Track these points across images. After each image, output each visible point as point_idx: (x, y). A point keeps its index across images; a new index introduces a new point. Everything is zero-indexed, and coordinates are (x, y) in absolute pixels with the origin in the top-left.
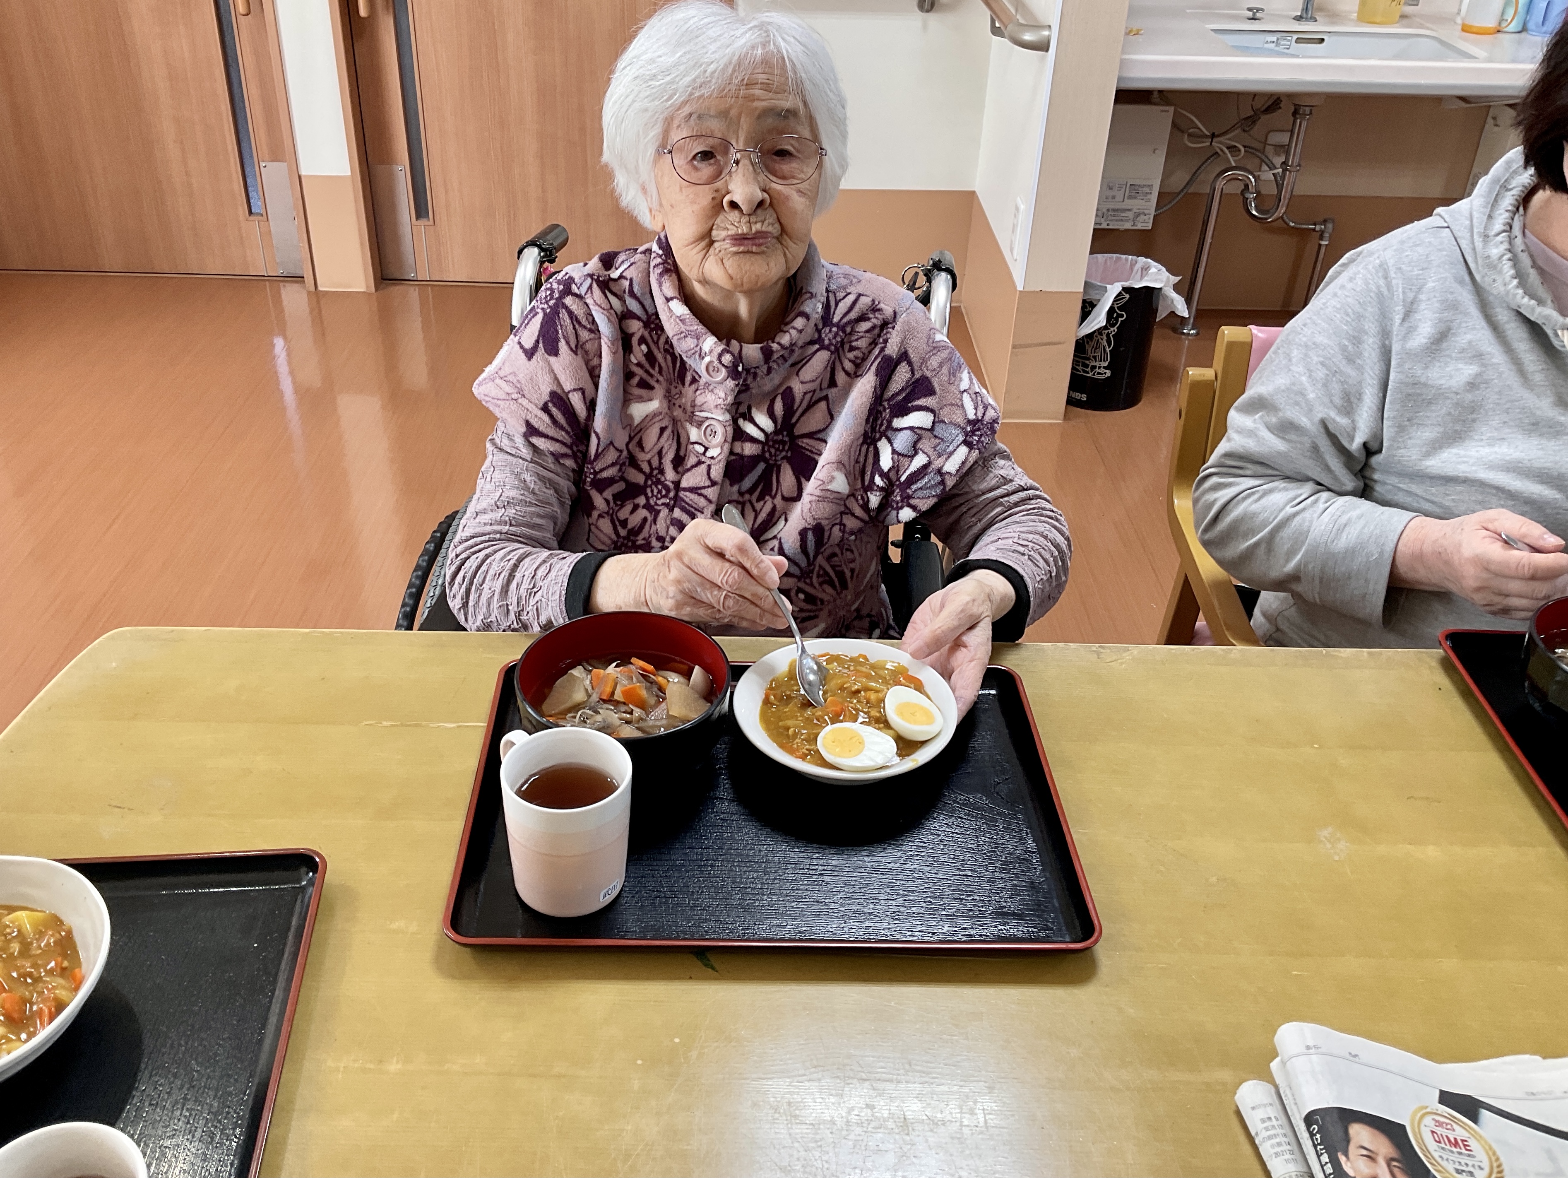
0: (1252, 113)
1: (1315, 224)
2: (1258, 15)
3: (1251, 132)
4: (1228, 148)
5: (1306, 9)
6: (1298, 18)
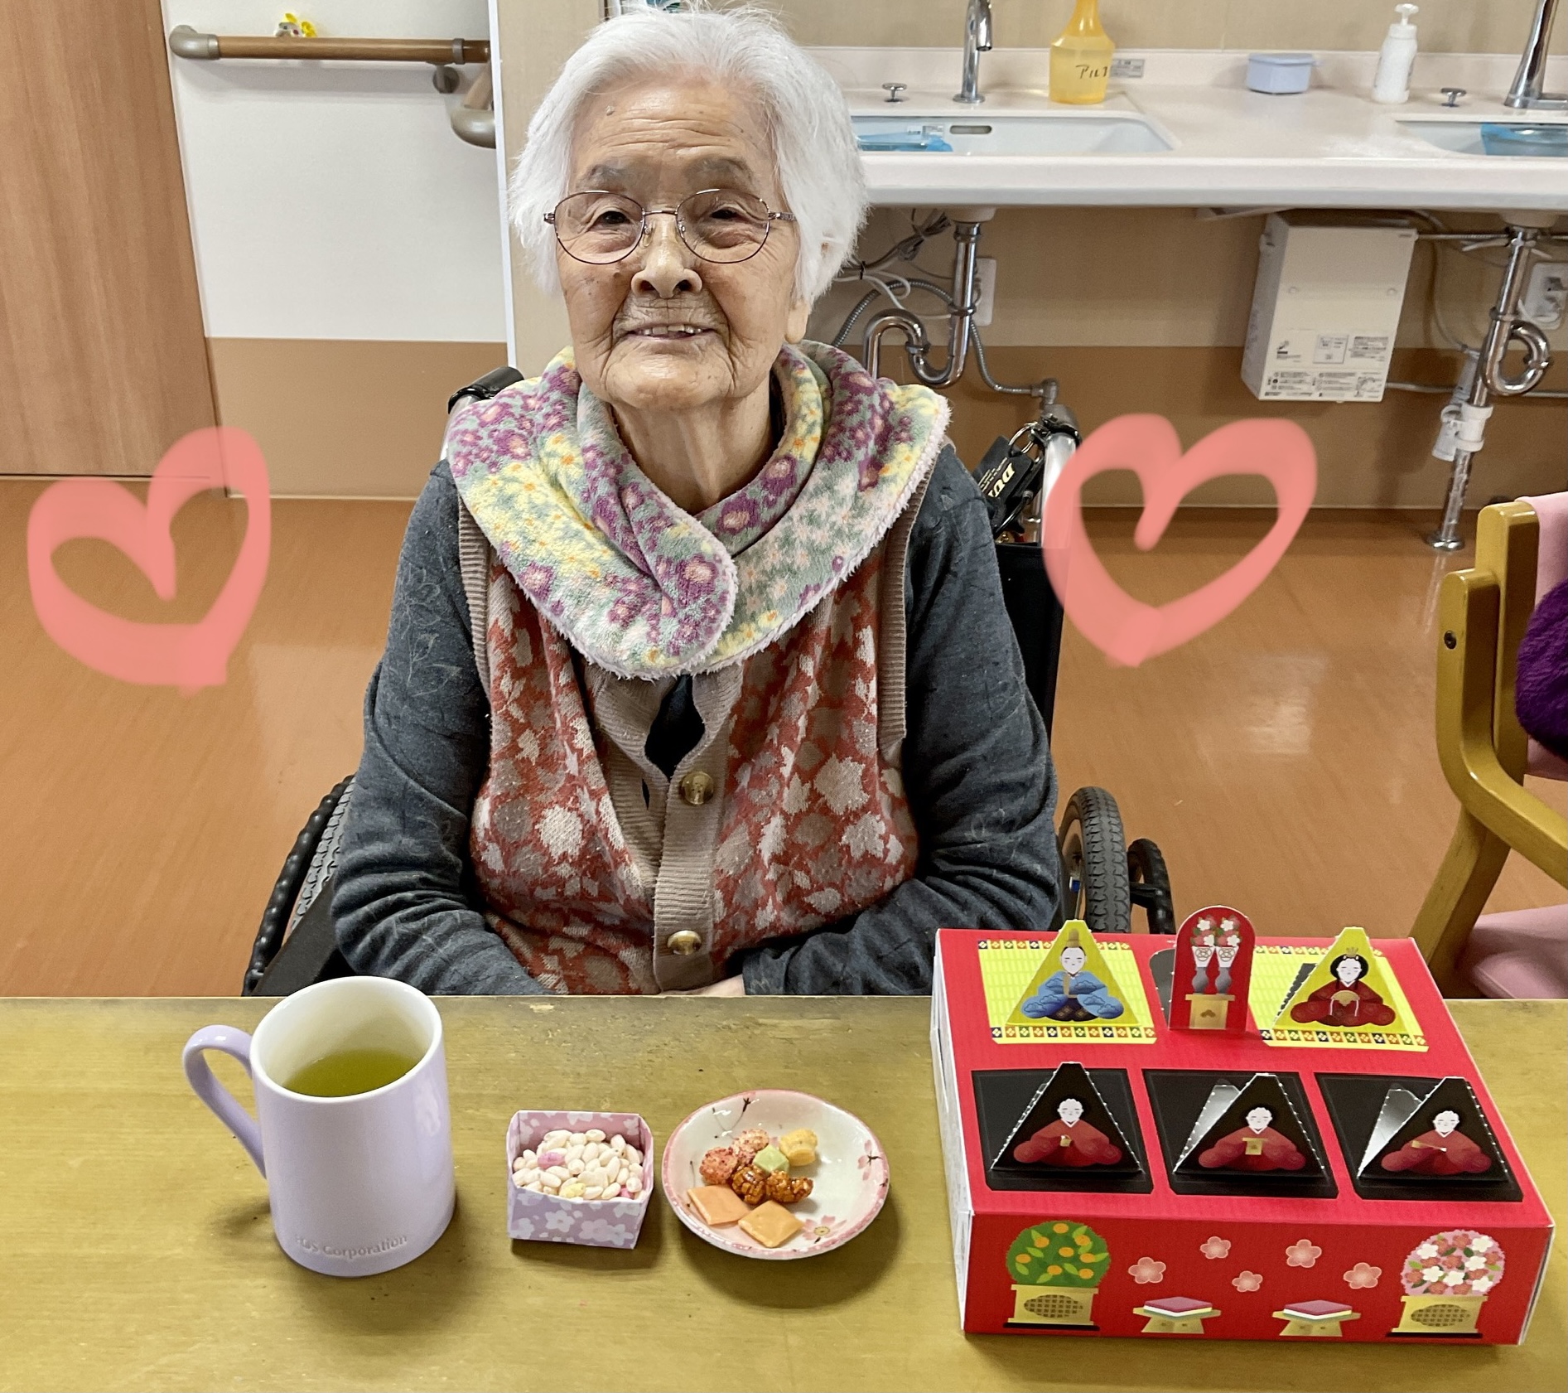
0: (913, 233)
1: (1031, 388)
2: (898, 94)
3: (915, 260)
4: (888, 284)
5: (968, 85)
6: (961, 98)
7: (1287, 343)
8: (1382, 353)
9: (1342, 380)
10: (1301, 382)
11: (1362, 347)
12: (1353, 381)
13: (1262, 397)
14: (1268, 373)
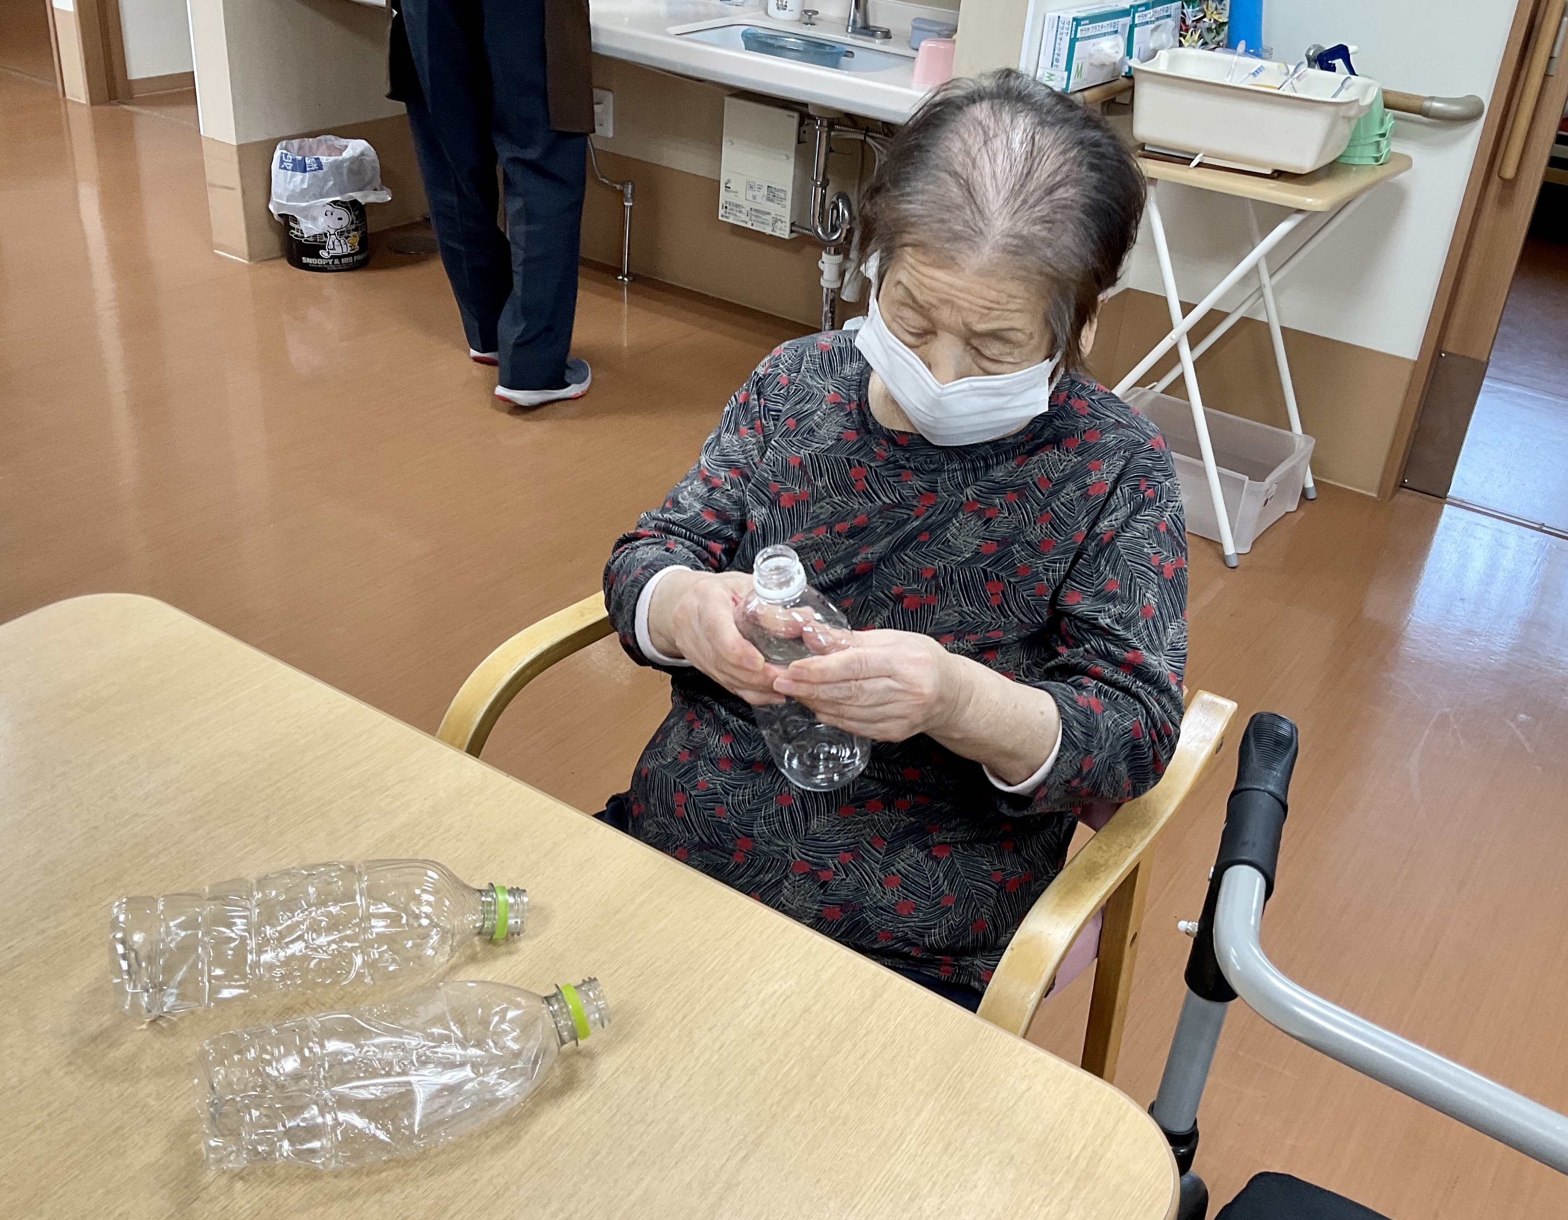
7: (729, 181)
8: (784, 202)
9: (764, 217)
10: (740, 212)
11: (773, 194)
12: (769, 219)
13: (720, 218)
14: (722, 202)
